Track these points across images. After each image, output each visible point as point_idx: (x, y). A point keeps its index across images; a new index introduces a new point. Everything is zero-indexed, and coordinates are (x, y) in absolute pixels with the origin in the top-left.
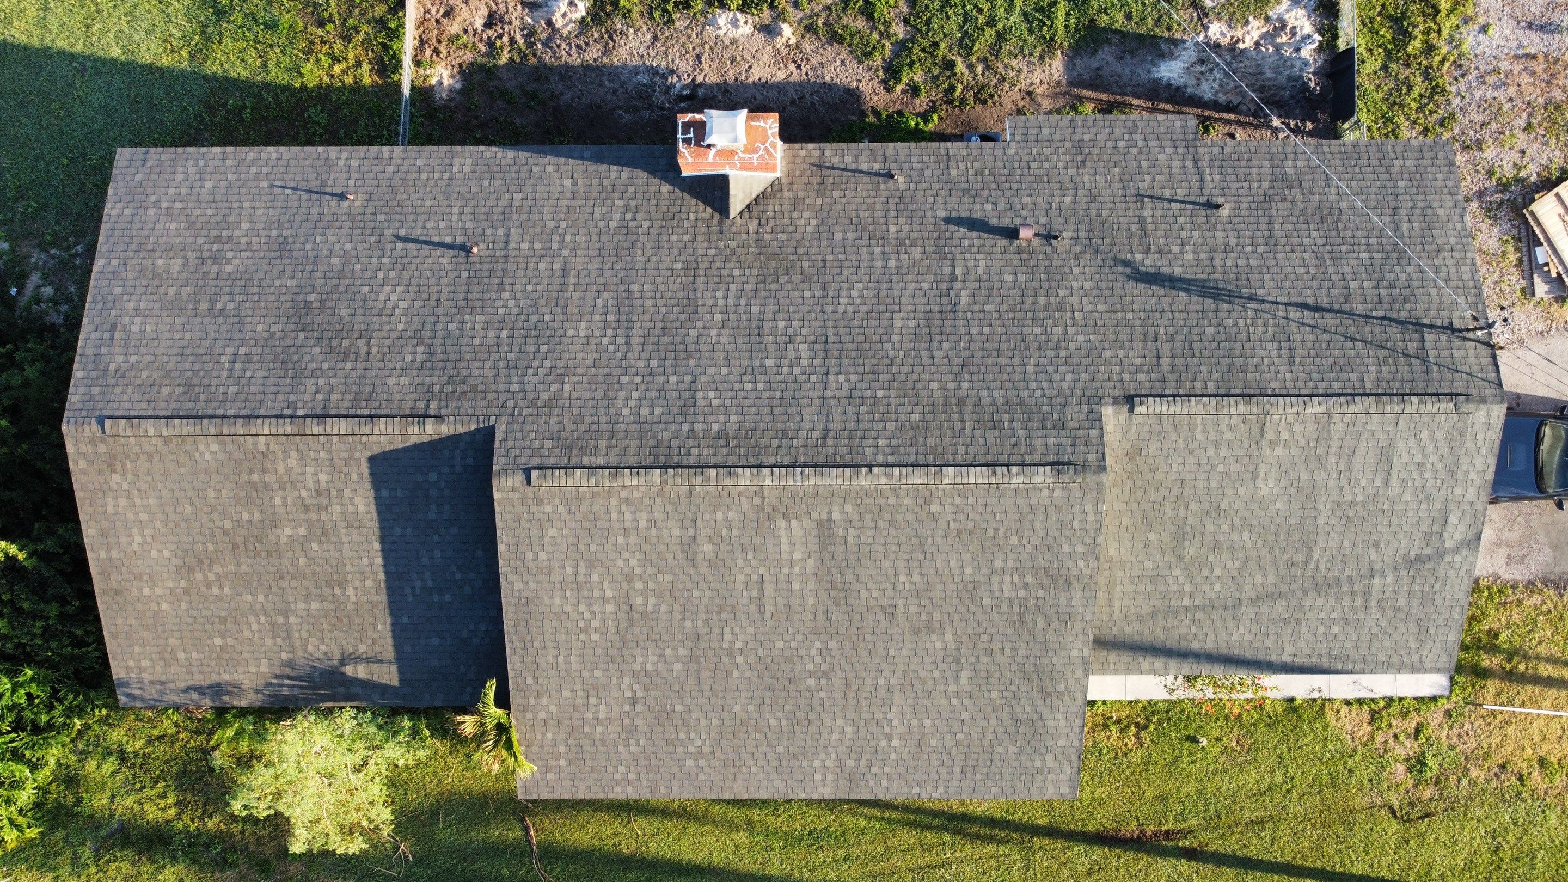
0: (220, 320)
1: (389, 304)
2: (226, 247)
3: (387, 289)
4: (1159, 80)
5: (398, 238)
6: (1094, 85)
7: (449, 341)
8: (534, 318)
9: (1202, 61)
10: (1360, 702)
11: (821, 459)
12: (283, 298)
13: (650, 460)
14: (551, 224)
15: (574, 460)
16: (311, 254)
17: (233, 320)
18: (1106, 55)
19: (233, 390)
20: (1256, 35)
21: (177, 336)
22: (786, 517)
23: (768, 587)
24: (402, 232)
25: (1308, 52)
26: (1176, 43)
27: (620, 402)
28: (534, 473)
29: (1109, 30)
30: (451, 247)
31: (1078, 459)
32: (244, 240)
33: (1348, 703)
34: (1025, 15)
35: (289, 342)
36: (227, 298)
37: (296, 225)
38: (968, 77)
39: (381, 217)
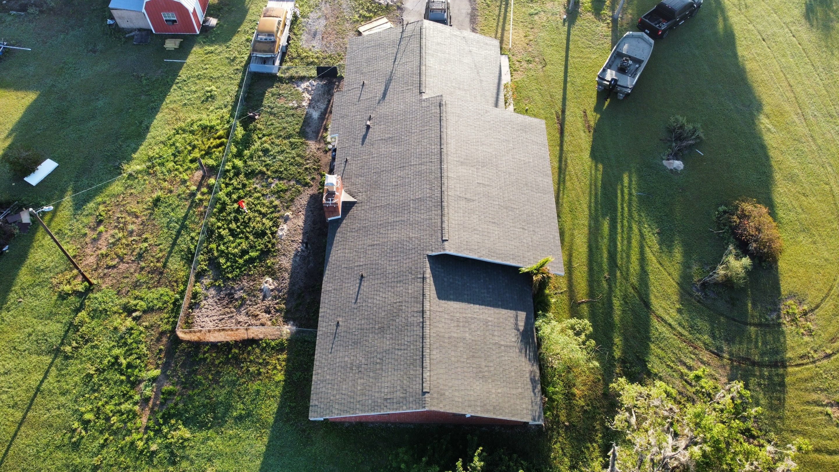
0: (384, 359)
1: (381, 299)
2: (354, 364)
3: (375, 301)
4: (319, 118)
5: (355, 303)
6: (318, 133)
7: (396, 276)
8: (388, 251)
9: (314, 108)
10: (511, 73)
11: (439, 162)
12: (376, 338)
13: (440, 207)
14: (354, 253)
15: (440, 228)
16: (360, 331)
17: (384, 354)
18: (308, 130)
19: (412, 347)
20: (307, 95)
21: (390, 373)
24: (354, 301)
25: (315, 83)
26: (307, 113)
27: (419, 219)
28: (444, 239)
29: (301, 129)
30: (360, 284)
31: (438, 102)
32: (352, 358)
33: (512, 76)
34: (292, 149)
35: (394, 331)
36: (375, 358)
37: (347, 340)
38: (311, 165)
39: (347, 310)
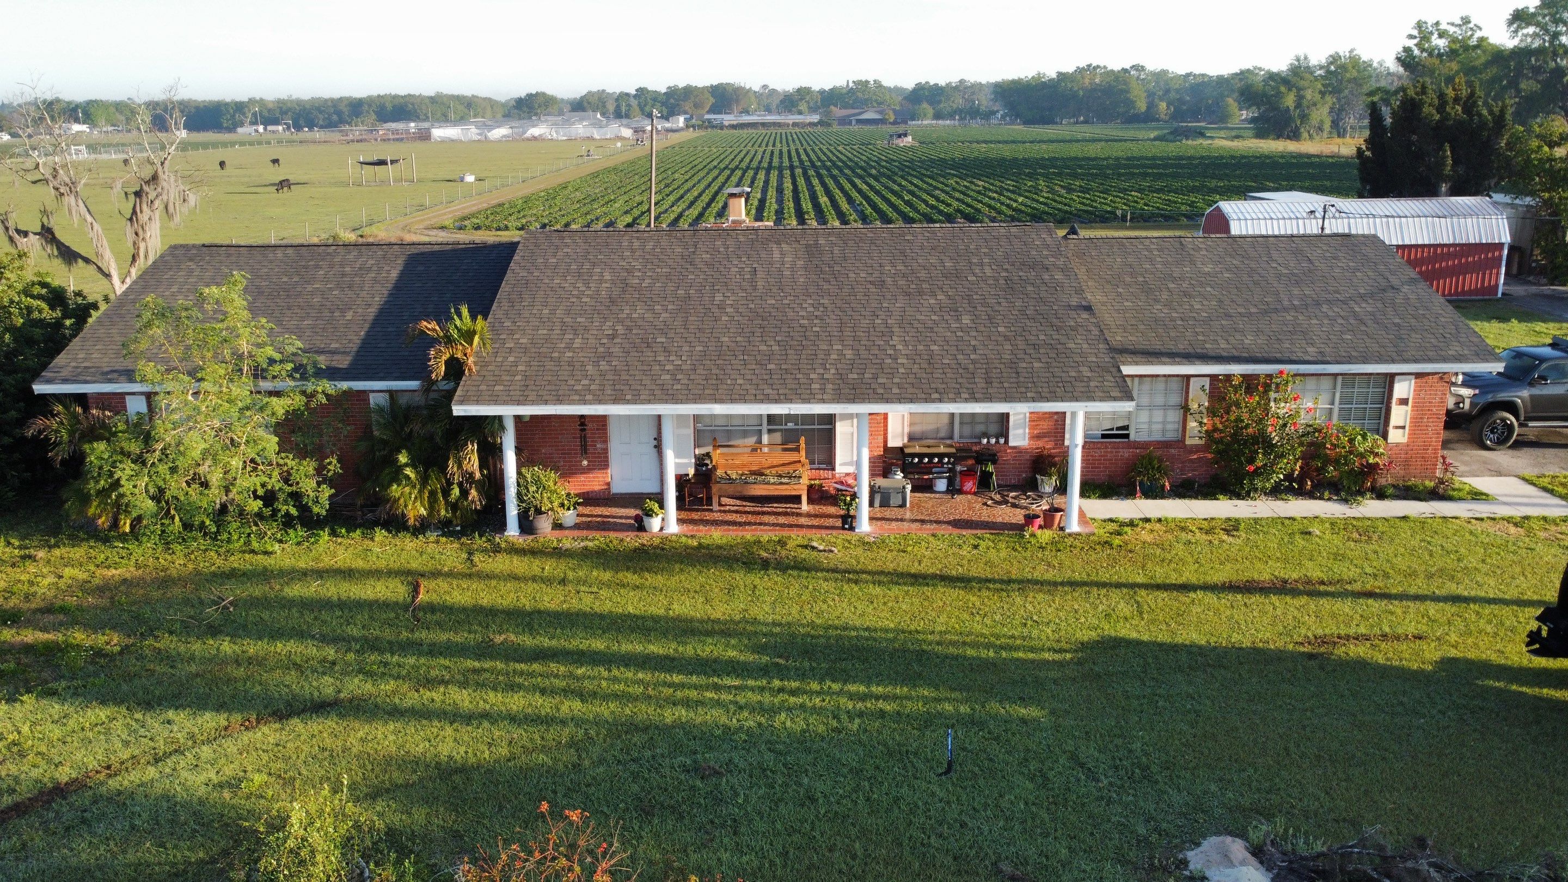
22: (778, 243)
23: (760, 274)
